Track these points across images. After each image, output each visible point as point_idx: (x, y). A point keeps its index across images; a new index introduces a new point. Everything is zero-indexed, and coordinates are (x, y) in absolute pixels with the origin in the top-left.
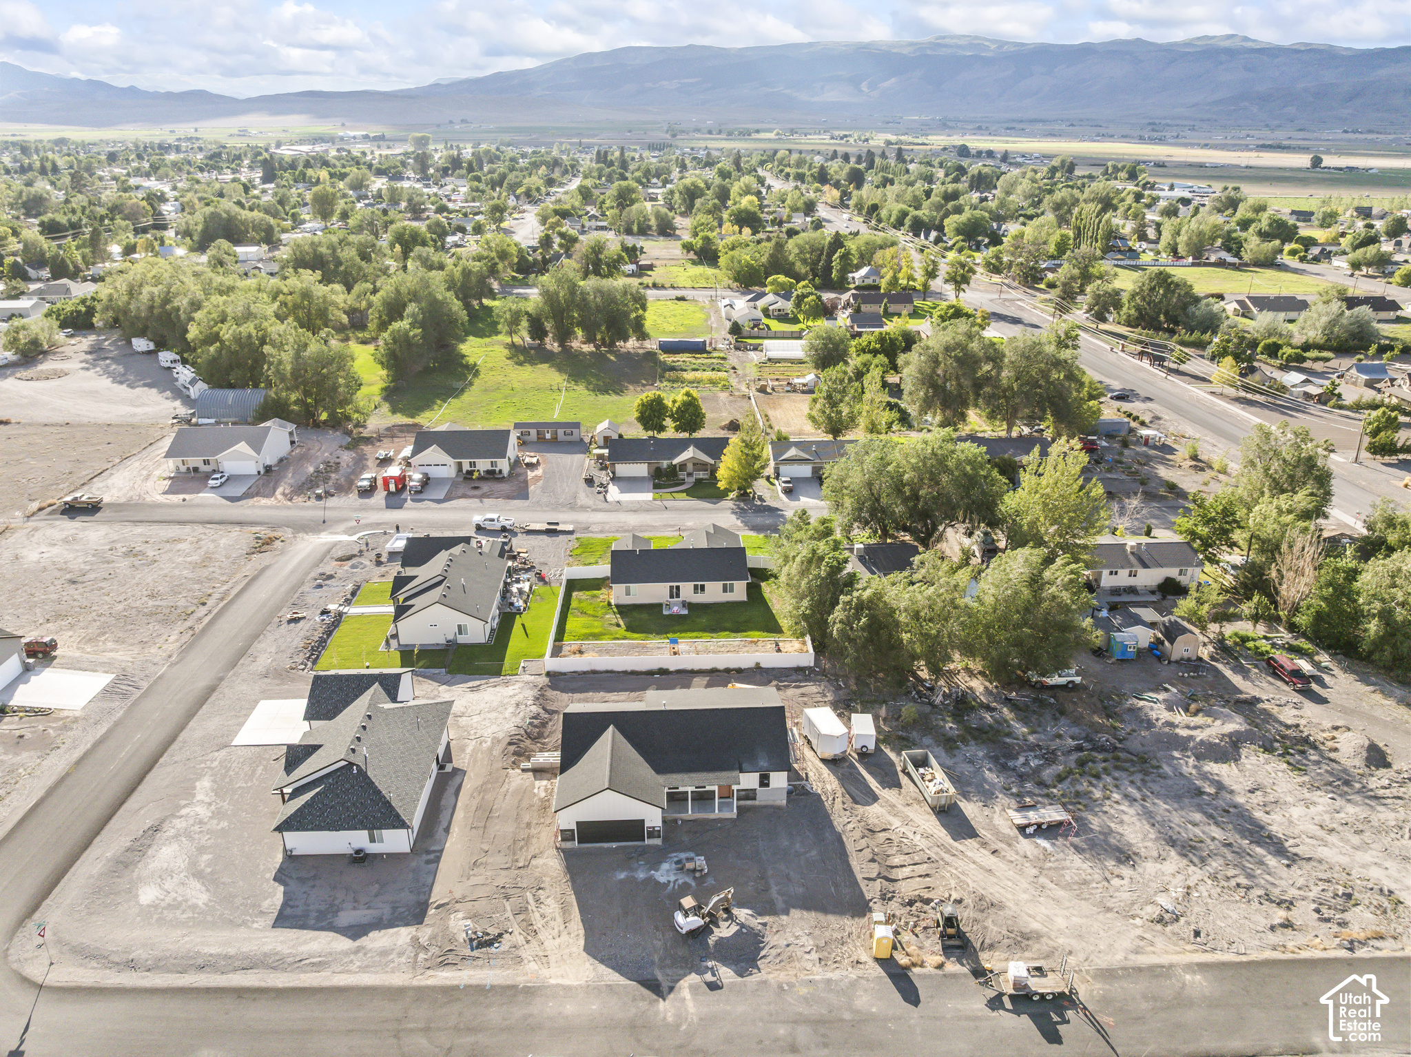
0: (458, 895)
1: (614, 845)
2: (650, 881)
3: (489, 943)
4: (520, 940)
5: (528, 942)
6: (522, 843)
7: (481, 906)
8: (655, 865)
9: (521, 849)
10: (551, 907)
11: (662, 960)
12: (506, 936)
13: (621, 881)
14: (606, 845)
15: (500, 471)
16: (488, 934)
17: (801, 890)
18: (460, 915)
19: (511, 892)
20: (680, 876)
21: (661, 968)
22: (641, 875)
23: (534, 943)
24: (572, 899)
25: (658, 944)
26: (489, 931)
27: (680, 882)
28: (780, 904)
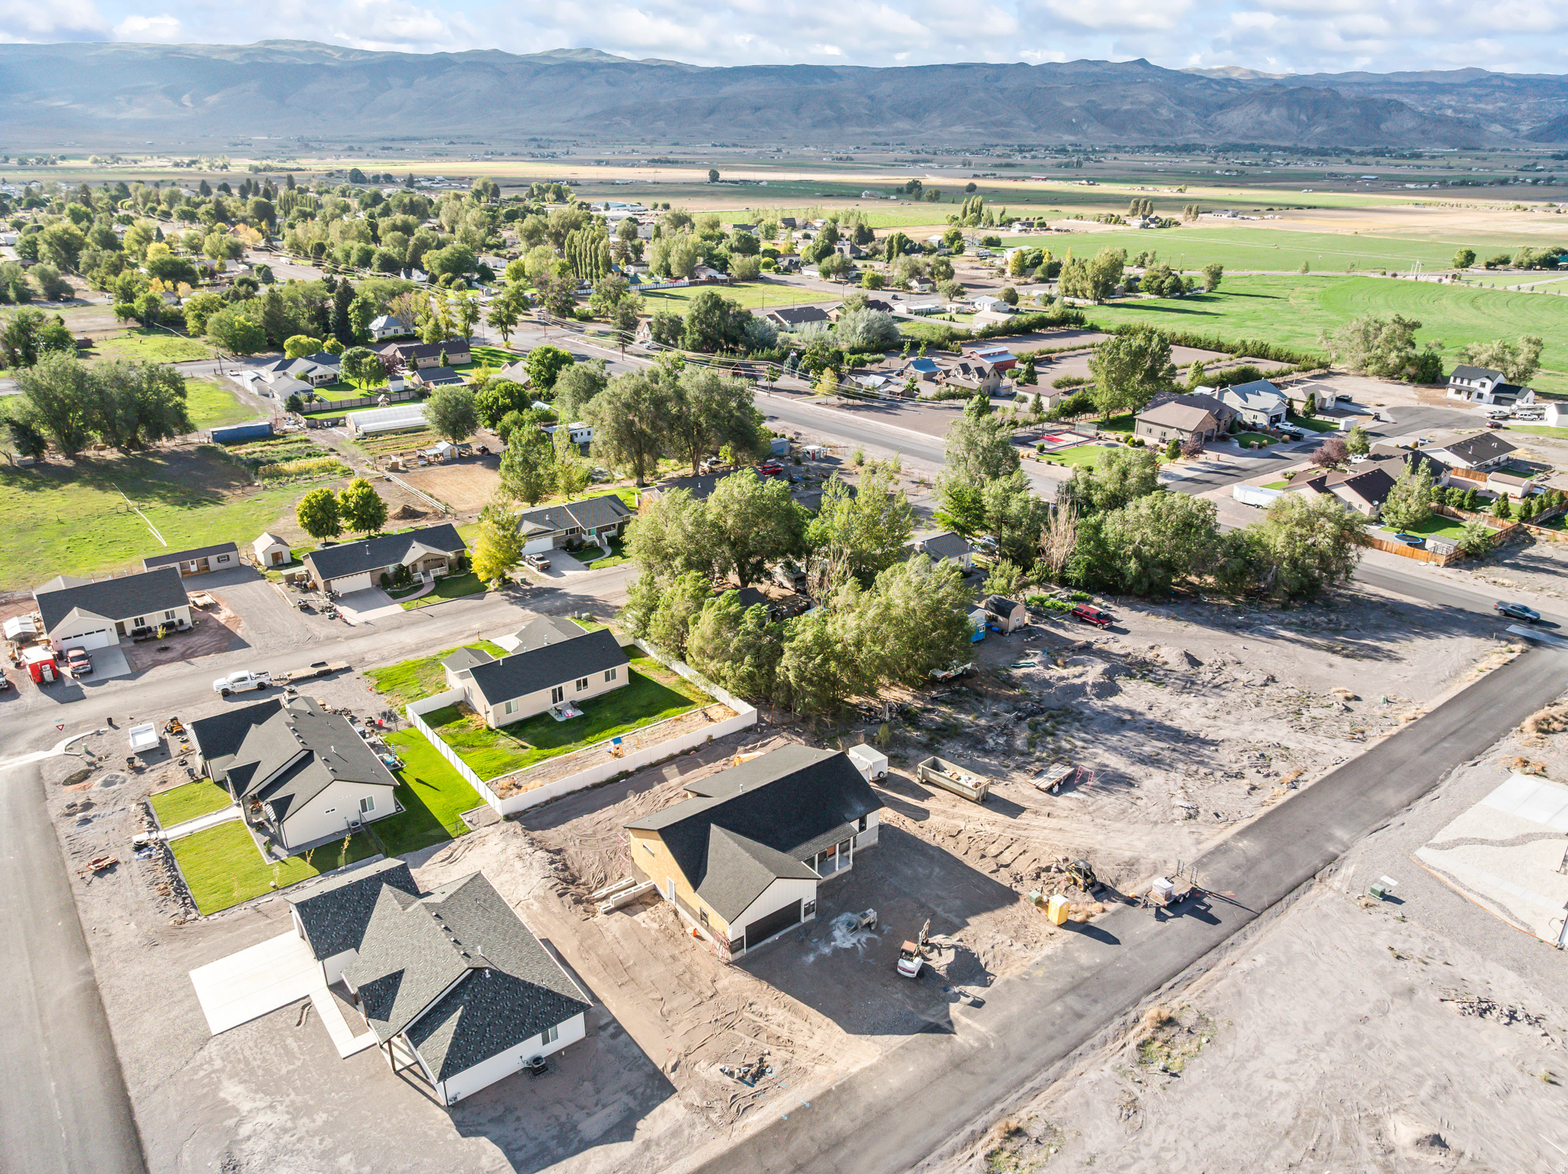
0: (680, 1049)
1: (776, 937)
2: (837, 951)
3: (761, 1072)
4: (783, 1054)
5: (793, 1052)
6: (687, 976)
7: (712, 1046)
8: (829, 937)
9: (692, 980)
10: (779, 1015)
11: (915, 1006)
12: (766, 1058)
13: (815, 963)
14: (769, 941)
15: (181, 622)
16: (750, 1066)
17: (958, 902)
18: (703, 1064)
19: (729, 1020)
20: (858, 936)
21: (923, 1012)
22: (827, 950)
23: (799, 1051)
24: (789, 998)
25: (899, 996)
26: (747, 1062)
27: (863, 940)
28: (957, 921)
